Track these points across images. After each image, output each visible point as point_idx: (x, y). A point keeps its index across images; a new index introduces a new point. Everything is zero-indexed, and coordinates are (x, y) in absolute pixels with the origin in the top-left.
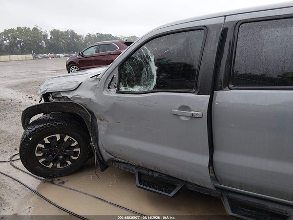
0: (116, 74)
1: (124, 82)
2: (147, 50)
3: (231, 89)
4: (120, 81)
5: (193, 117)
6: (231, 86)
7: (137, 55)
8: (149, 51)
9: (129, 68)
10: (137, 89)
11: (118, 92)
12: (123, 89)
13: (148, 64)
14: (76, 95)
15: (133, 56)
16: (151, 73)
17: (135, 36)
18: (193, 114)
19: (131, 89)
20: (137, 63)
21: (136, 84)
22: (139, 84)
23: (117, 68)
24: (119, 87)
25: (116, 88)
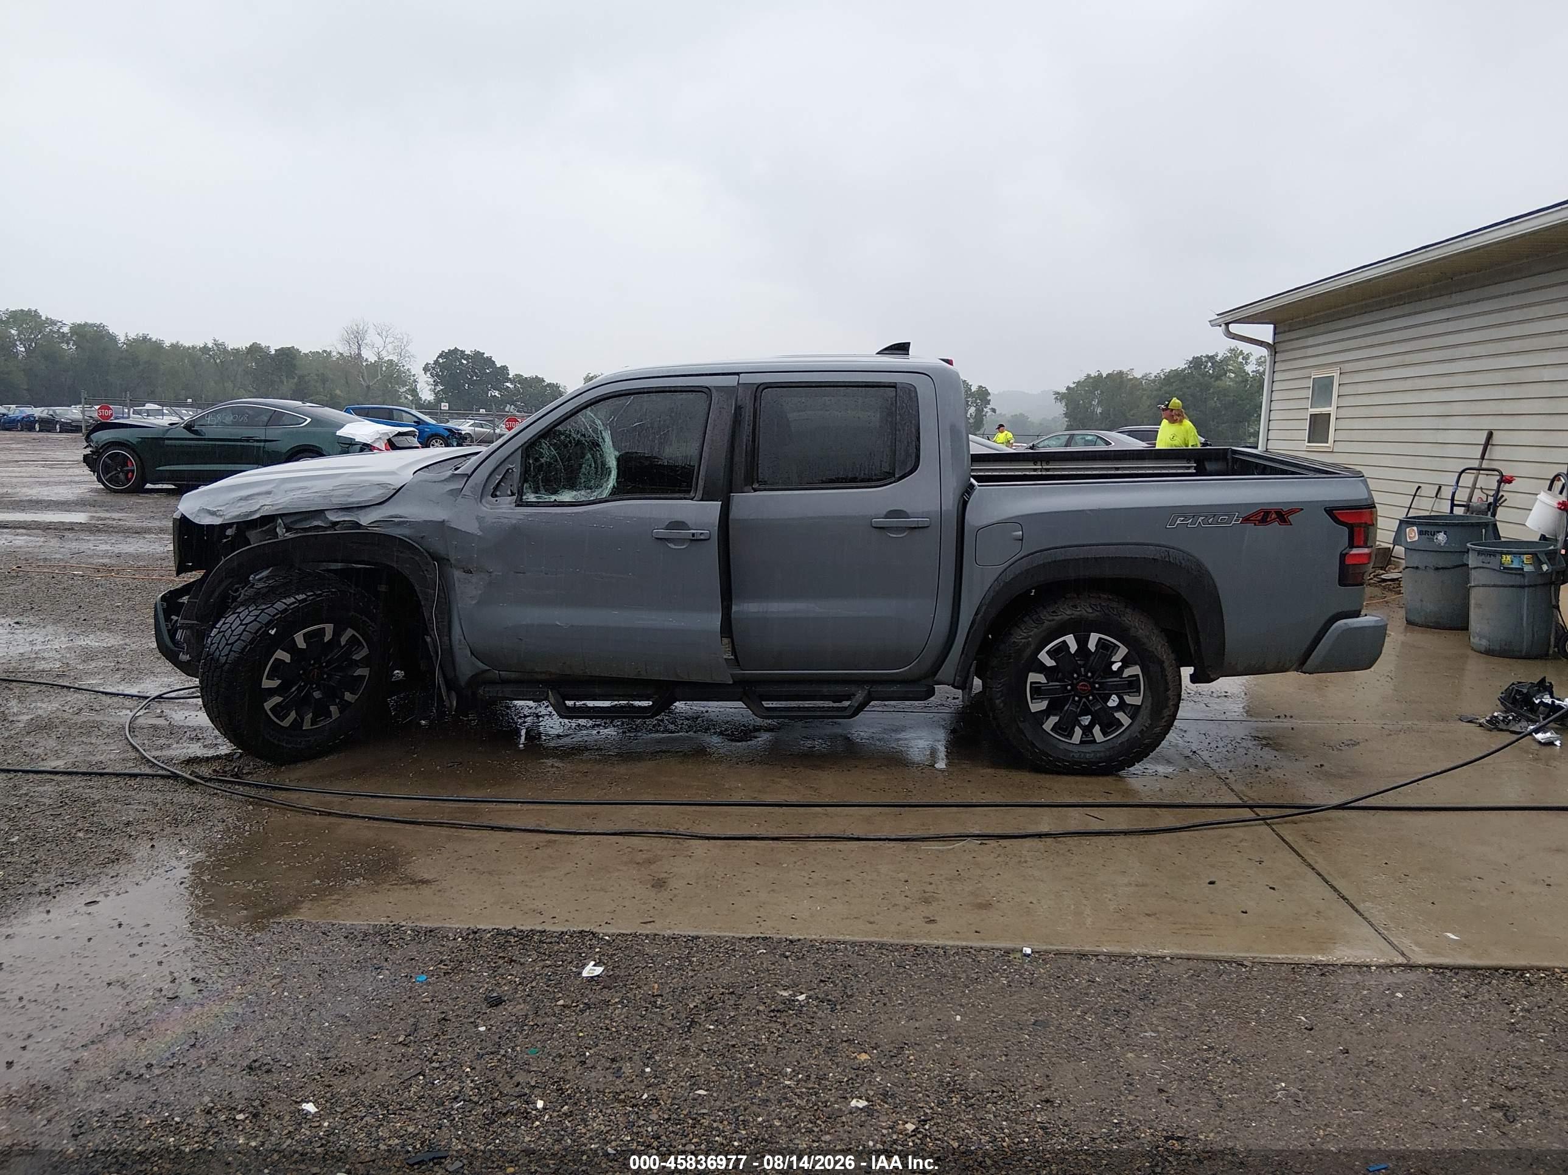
0: (516, 467)
1: (536, 482)
2: (594, 421)
3: (755, 490)
4: (524, 479)
5: (694, 540)
6: (756, 486)
7: (569, 427)
8: (598, 422)
9: (547, 451)
10: (567, 496)
11: (520, 503)
12: (531, 497)
13: (599, 445)
14: (392, 517)
15: (559, 428)
16: (603, 464)
18: (693, 535)
19: (553, 498)
20: (570, 442)
21: (564, 487)
22: (572, 487)
23: (520, 451)
24: (521, 493)
25: (513, 494)
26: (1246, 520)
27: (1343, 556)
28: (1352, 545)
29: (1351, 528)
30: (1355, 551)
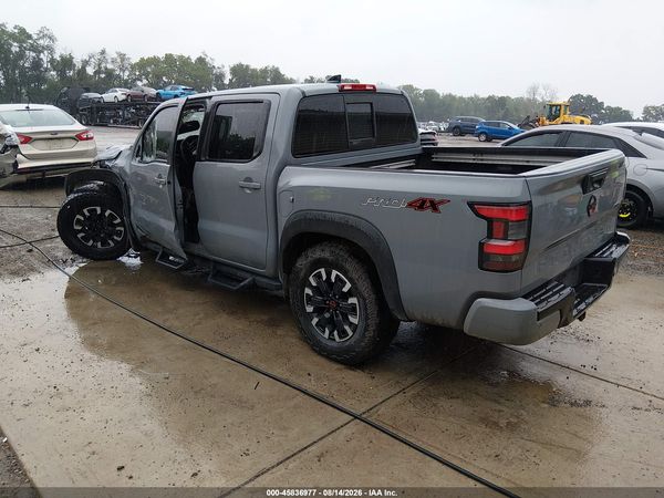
4: (143, 150)
17: (411, 86)
24: (142, 156)
26: (410, 205)
27: (481, 245)
28: (490, 236)
29: (490, 221)
30: (494, 242)
